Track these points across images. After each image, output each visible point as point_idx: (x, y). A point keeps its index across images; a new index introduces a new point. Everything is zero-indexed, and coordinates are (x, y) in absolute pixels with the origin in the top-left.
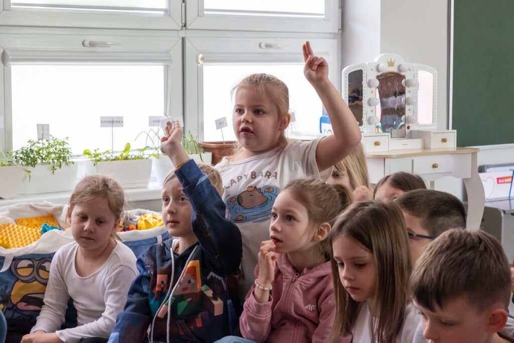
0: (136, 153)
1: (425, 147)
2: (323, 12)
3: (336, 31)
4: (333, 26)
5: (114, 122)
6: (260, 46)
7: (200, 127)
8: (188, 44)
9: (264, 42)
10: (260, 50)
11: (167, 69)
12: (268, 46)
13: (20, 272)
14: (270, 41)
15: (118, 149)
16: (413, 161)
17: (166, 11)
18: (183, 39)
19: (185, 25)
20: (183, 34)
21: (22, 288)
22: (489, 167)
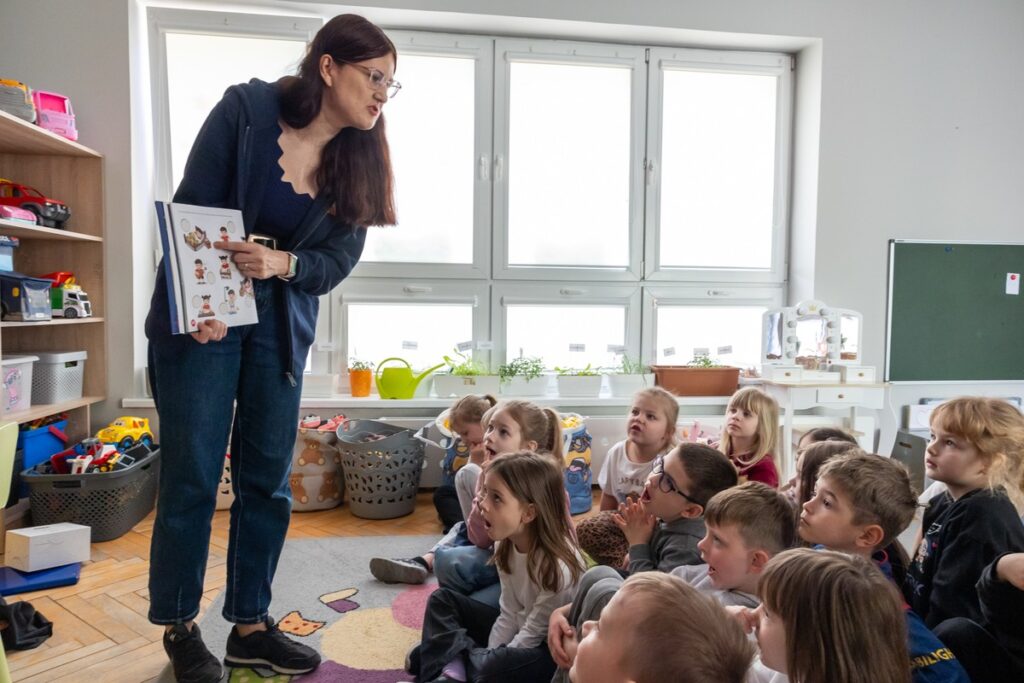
0: (594, 372)
1: (842, 380)
2: (769, 266)
3: (782, 281)
4: (780, 277)
5: (578, 348)
6: (709, 293)
7: (654, 353)
8: (645, 293)
9: (712, 290)
10: (707, 296)
11: (627, 310)
12: (715, 293)
13: (459, 449)
14: (718, 290)
15: (581, 367)
16: (817, 391)
17: (627, 267)
18: (642, 288)
19: (643, 278)
20: (642, 284)
21: (459, 461)
22: (930, 400)
